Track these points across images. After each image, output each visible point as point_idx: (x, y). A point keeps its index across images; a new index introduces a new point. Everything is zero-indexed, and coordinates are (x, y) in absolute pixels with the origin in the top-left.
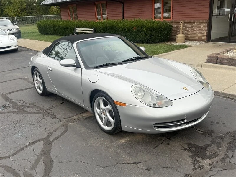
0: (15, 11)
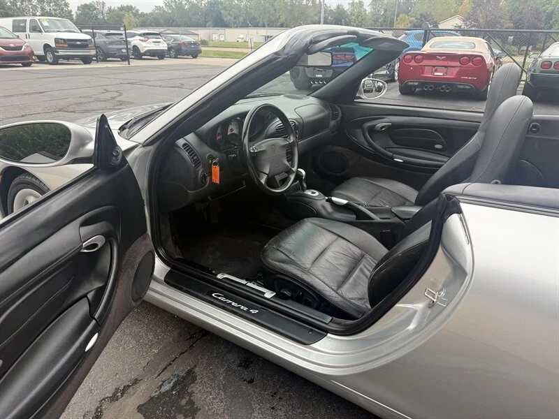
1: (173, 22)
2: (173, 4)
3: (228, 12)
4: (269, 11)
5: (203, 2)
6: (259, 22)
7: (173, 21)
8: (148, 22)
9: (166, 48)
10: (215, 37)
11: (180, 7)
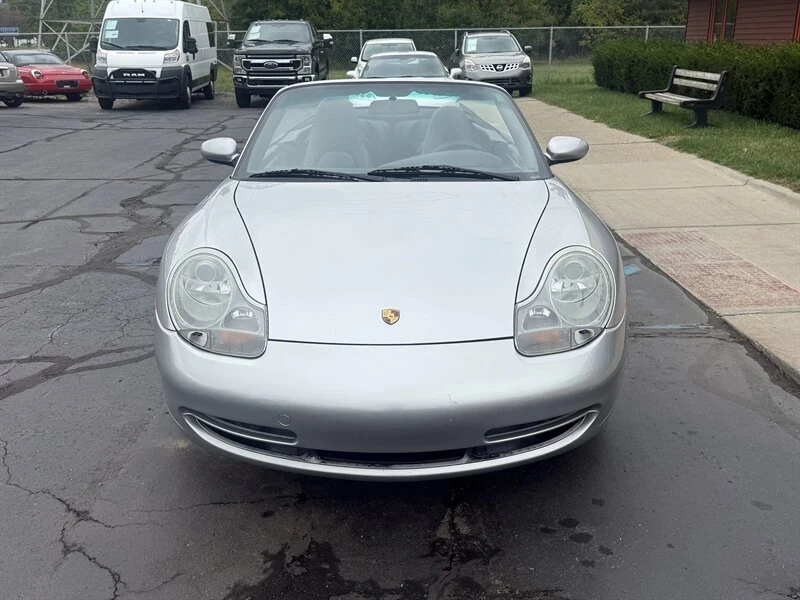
0: (605, 12)
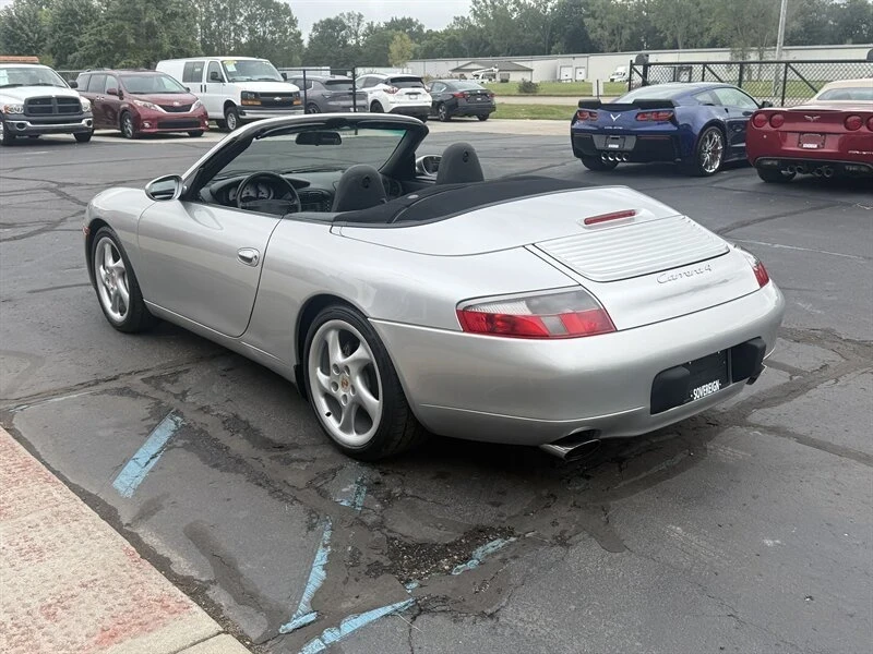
1: (485, 47)
2: (489, 12)
3: (598, 21)
4: (688, 16)
5: (550, 4)
6: (665, 38)
7: (487, 44)
8: (438, 49)
9: (430, 104)
10: (566, 74)
11: (501, 16)
